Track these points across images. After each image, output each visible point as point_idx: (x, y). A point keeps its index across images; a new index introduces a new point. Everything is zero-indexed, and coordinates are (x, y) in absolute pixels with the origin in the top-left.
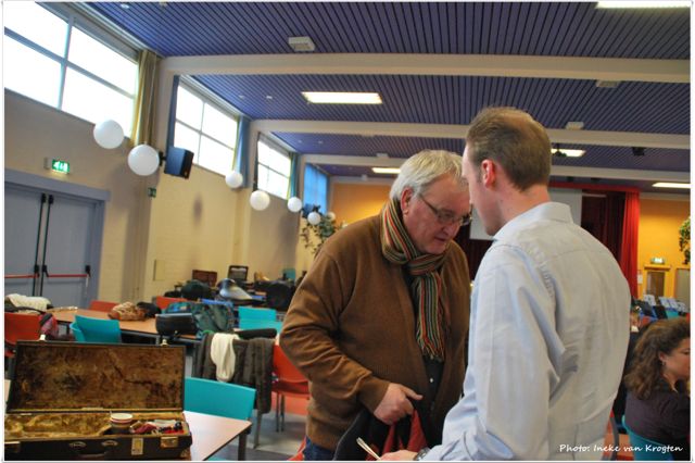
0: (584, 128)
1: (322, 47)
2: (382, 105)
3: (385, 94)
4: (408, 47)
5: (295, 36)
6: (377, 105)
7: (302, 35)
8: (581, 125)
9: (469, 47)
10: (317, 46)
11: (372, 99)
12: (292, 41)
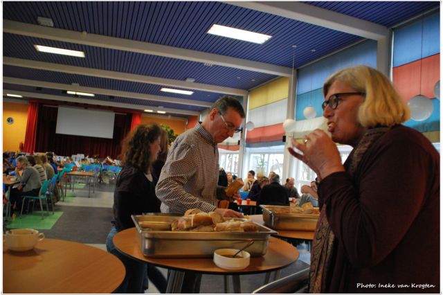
0: (195, 82)
1: (58, 25)
2: (84, 59)
3: (89, 53)
4: (97, 31)
5: (42, 16)
6: (81, 58)
7: (47, 17)
8: (193, 80)
9: (127, 35)
10: (54, 24)
11: (80, 54)
12: (40, 19)
